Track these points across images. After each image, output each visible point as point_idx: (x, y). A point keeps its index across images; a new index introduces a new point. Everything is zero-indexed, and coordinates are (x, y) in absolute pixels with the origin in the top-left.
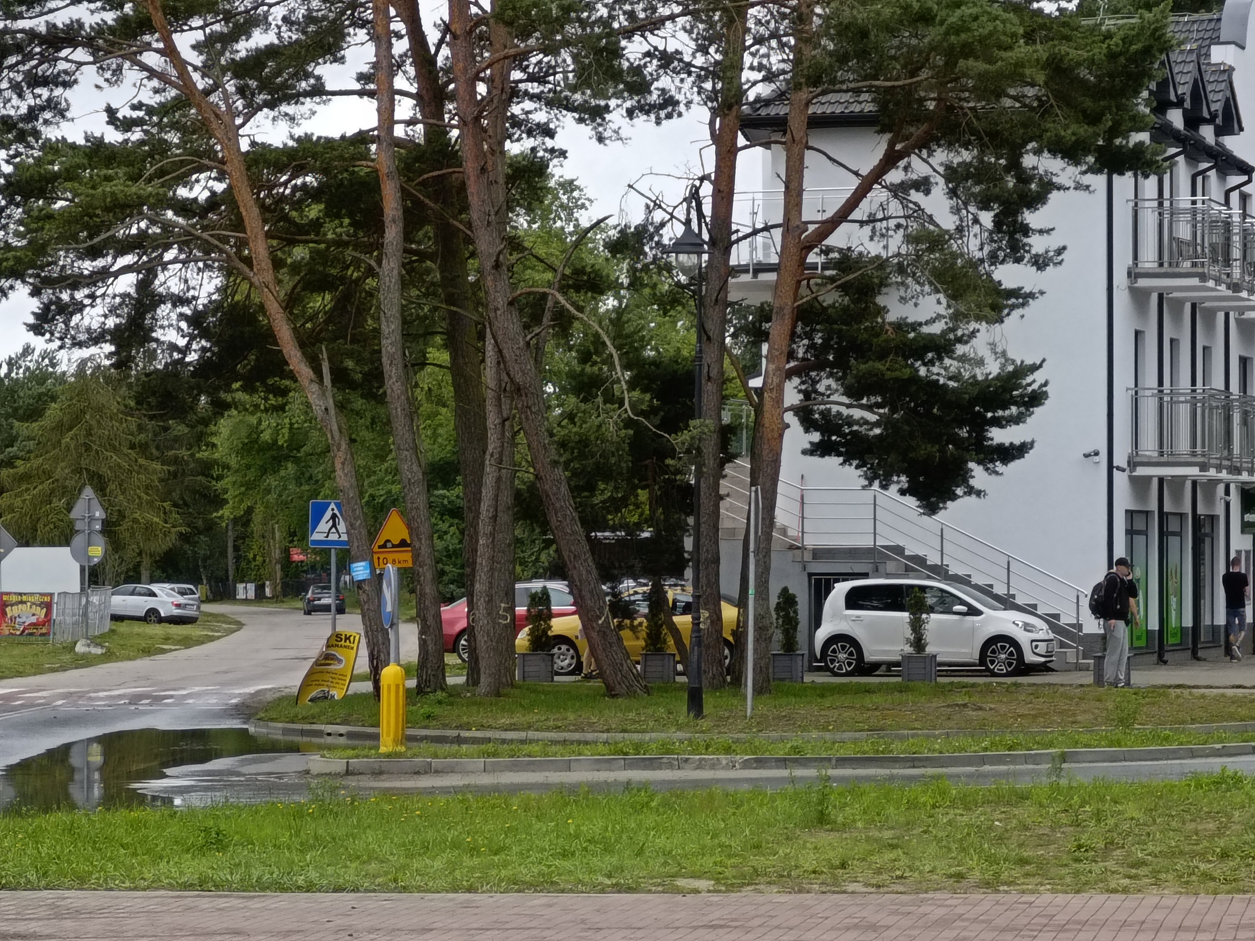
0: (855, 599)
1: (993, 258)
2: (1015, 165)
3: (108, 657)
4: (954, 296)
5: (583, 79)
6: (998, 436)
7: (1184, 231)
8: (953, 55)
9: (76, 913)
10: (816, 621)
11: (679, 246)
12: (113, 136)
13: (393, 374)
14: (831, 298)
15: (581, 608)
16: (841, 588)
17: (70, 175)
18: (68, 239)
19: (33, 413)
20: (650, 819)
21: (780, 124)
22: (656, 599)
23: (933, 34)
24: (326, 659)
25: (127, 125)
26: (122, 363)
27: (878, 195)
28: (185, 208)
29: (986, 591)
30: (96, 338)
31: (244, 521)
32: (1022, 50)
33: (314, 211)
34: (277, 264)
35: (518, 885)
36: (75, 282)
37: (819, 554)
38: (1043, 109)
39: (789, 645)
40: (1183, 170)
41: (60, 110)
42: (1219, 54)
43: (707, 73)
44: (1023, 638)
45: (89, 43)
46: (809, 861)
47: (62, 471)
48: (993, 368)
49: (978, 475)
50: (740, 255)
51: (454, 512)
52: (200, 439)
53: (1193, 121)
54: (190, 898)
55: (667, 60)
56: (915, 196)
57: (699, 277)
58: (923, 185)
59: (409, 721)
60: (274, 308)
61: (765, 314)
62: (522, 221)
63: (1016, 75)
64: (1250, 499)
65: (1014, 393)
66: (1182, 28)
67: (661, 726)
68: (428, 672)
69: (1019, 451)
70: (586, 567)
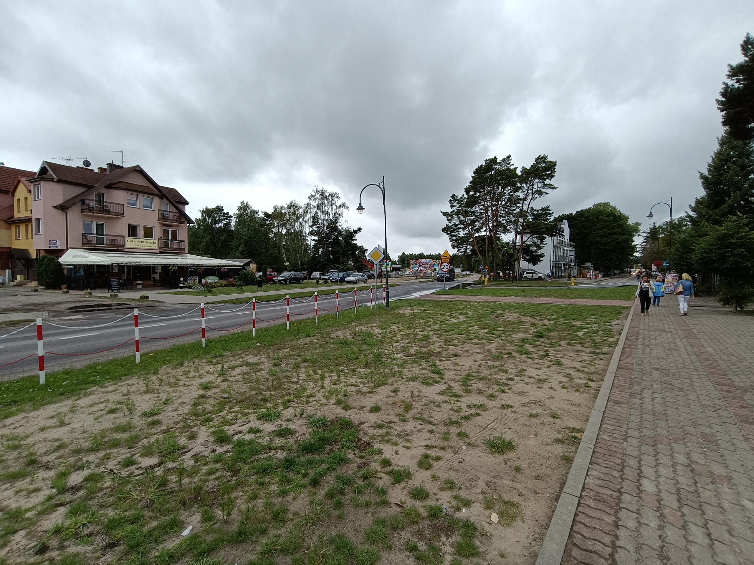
0: (527, 273)
1: (540, 244)
2: (542, 236)
3: (463, 277)
4: (536, 247)
6: (540, 259)
8: (537, 227)
10: (523, 275)
11: (512, 244)
12: (464, 236)
13: (487, 254)
14: (525, 248)
15: (502, 273)
16: (525, 272)
17: (460, 239)
18: (460, 244)
20: (508, 291)
21: (521, 233)
23: (535, 225)
24: (481, 277)
27: (530, 239)
29: (539, 272)
30: (462, 252)
31: (474, 266)
32: (544, 226)
33: (480, 241)
34: (477, 246)
35: (497, 296)
36: (461, 248)
37: (524, 269)
38: (545, 231)
39: (521, 277)
40: (558, 236)
42: (562, 226)
44: (542, 276)
45: (462, 228)
46: (522, 295)
48: (540, 253)
49: (538, 263)
51: (491, 266)
52: (471, 260)
54: (470, 296)
58: (534, 238)
59: (488, 283)
60: (477, 249)
62: (498, 242)
63: (543, 228)
64: (564, 264)
65: (542, 255)
66: (558, 223)
67: (509, 283)
68: (489, 279)
69: (542, 260)
70: (503, 270)
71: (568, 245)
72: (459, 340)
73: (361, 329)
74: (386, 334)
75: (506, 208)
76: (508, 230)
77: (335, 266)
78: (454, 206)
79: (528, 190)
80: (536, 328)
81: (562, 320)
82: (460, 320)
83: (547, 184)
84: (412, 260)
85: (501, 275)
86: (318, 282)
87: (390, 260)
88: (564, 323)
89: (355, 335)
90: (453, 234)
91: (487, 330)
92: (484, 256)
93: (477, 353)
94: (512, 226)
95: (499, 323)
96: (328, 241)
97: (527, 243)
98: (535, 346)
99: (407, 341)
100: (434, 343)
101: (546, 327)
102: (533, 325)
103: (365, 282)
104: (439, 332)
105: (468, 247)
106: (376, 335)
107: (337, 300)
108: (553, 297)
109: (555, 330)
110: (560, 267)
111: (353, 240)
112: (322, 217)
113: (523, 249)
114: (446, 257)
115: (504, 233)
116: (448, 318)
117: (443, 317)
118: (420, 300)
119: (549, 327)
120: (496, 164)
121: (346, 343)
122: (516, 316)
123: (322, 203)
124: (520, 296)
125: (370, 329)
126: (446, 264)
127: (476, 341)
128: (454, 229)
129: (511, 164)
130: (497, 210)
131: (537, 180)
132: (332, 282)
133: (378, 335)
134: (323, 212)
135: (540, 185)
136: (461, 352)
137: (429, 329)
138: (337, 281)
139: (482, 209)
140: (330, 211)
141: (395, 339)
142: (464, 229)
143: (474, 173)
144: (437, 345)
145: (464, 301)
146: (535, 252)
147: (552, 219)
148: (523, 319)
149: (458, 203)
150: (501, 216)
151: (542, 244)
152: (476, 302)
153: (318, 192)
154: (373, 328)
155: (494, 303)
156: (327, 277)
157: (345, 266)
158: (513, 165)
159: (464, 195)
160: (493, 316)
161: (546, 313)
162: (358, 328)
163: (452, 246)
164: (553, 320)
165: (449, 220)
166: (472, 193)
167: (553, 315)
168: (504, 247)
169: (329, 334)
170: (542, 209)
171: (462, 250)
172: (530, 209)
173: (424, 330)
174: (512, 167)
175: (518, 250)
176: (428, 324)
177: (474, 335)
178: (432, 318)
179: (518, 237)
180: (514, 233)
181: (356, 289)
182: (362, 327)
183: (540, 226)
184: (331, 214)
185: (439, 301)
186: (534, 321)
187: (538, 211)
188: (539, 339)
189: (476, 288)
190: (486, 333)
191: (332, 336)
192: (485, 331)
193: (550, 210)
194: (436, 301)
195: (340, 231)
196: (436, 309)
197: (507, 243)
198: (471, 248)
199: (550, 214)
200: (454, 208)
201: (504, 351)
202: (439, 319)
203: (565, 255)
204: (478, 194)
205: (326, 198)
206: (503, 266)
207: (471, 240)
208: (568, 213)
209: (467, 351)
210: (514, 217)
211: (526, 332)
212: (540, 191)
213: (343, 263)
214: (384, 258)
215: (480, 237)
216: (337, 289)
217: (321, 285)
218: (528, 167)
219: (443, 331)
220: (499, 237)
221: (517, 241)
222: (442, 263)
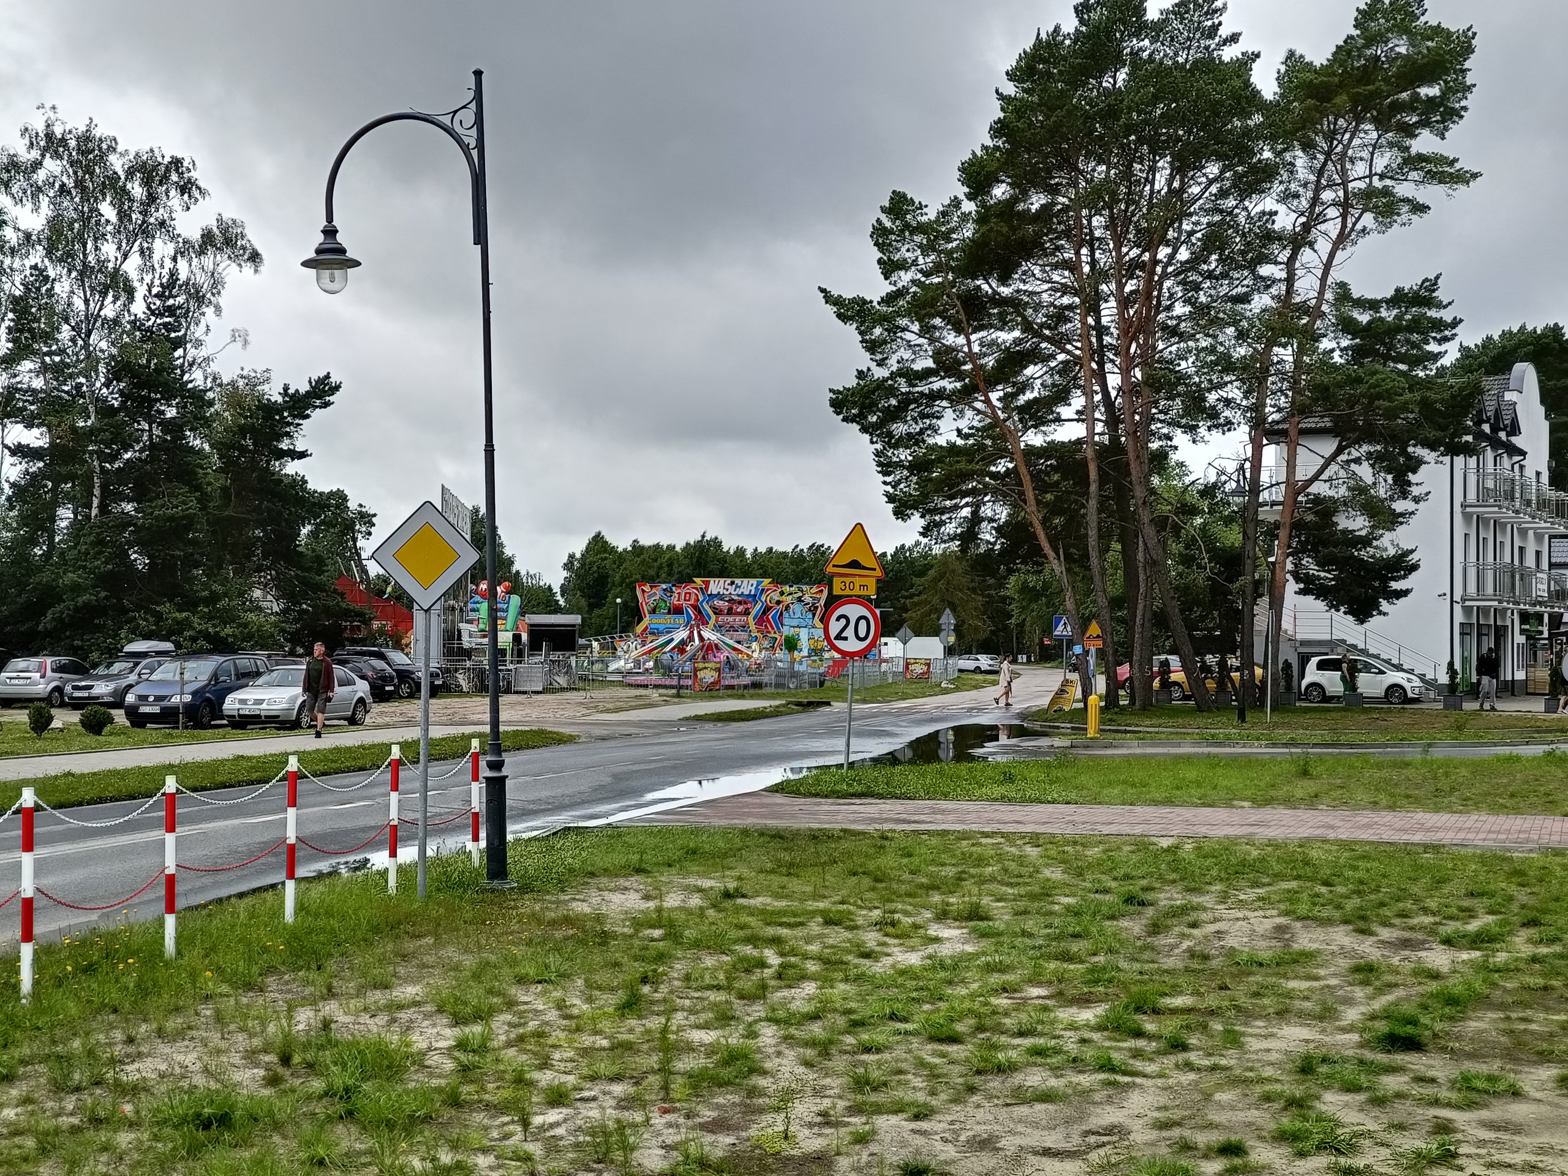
0: (1321, 666)
1: (1392, 498)
2: (1404, 452)
3: (957, 689)
4: (1371, 517)
5: (1187, 412)
6: (1395, 585)
7: (1490, 484)
8: (1373, 398)
9: (943, 812)
10: (1302, 675)
11: (1234, 493)
12: (960, 442)
13: (1094, 554)
14: (1310, 517)
15: (1185, 668)
16: (1315, 660)
17: (940, 460)
18: (938, 491)
19: (922, 573)
20: (1220, 771)
21: (1284, 433)
22: (1222, 664)
23: (1361, 389)
24: (1061, 691)
25: (966, 437)
26: (964, 549)
27: (1333, 468)
28: (995, 476)
29: (1388, 662)
30: (952, 538)
31: (1021, 625)
32: (1408, 396)
33: (1056, 477)
34: (1038, 502)
35: (1155, 803)
36: (943, 511)
37: (1303, 643)
38: (1418, 424)
39: (1289, 687)
40: (1490, 454)
41: (936, 430)
42: (1509, 396)
43: (1248, 409)
44: (1407, 686)
45: (948, 398)
46: (1299, 793)
47: (936, 600)
48: (1392, 552)
49: (1384, 605)
50: (1264, 496)
51: (1122, 621)
52: (1001, 586)
53: (1495, 429)
54: (997, 806)
55: (1228, 402)
56: (1353, 466)
57: (1244, 508)
58: (1357, 461)
59: (1102, 722)
60: (1037, 524)
61: (1277, 525)
62: (1156, 480)
63: (1405, 407)
64: (1525, 617)
65: (1403, 565)
66: (1489, 383)
67: (1225, 727)
68: (1111, 698)
69: (1405, 593)
70: (1187, 649)
71: (1542, 504)
72: (934, 1075)
73: (326, 1025)
74: (482, 1049)
75: (1197, 287)
76: (1213, 414)
77: (159, 617)
78: (903, 266)
79: (1318, 189)
80: (1380, 991)
81: (1522, 945)
82: (945, 951)
83: (1422, 158)
84: (653, 580)
85: (1178, 676)
86: (41, 723)
87: (516, 584)
88: (1534, 959)
89: (286, 1060)
90: (899, 429)
91: (1100, 1010)
92: (1077, 561)
93: (1047, 1152)
94: (1234, 392)
95: (1169, 963)
96: (114, 457)
97: (1320, 488)
98: (1379, 1102)
99: (618, 1089)
100: (787, 1097)
101: (1433, 986)
102: (1365, 972)
103: (352, 721)
104: (816, 1029)
105: (987, 511)
106: (419, 1060)
107: (170, 839)
108: (1469, 804)
109: (1483, 1002)
110: (1500, 633)
111: (281, 454)
112: (79, 303)
113: (1298, 526)
114: (854, 564)
115: (1192, 429)
116: (871, 939)
117: (838, 936)
118: (696, 831)
119: (1455, 985)
120: (1142, 28)
121: (224, 1120)
122: (1265, 922)
123: (85, 220)
124: (1289, 802)
125: (382, 1019)
126: (854, 611)
127: (1035, 1078)
128: (906, 401)
129: (1224, 32)
130: (1146, 294)
131: (1370, 133)
132: (138, 720)
133: (433, 1060)
134: (85, 272)
135: (1380, 164)
136: (950, 1152)
137: (758, 1010)
138: (168, 717)
139: (1065, 290)
140: (132, 266)
141: (545, 1078)
142: (961, 398)
143: (1011, 76)
144: (804, 1109)
145: (964, 836)
146: (1366, 542)
147: (1451, 354)
148: (1306, 939)
149: (925, 250)
150: (1173, 332)
151: (1404, 495)
152: (1034, 839)
153: (53, 144)
154: (404, 1016)
155: (1142, 845)
156: (102, 689)
157: (227, 617)
158: (1234, 38)
159: (956, 203)
160: (1133, 926)
161: (1432, 904)
162: (305, 1018)
163: (891, 498)
164: (1478, 940)
165: (872, 347)
166: (1000, 191)
167: (1470, 914)
168: (1193, 511)
169: (113, 1062)
170: (1399, 298)
171: (950, 528)
172: (1329, 295)
173: (724, 1018)
174: (1229, 54)
175: (1272, 531)
176: (747, 983)
177: (1028, 1042)
178: (776, 941)
179: (1271, 454)
180: (1242, 432)
181: (293, 764)
182: (331, 1008)
183: (1389, 395)
184: (141, 291)
185: (815, 837)
186: (1369, 949)
187: (1373, 305)
188: (1400, 1058)
189: (1036, 752)
190: (1100, 1028)
191: (132, 1072)
192: (1088, 1015)
193: (1440, 306)
194: (796, 834)
195: (198, 397)
196: (795, 885)
197: (1209, 491)
198: (1003, 513)
199: (1443, 329)
200: (905, 278)
201: (1201, 1139)
202: (814, 948)
203: (1530, 561)
204: (1037, 201)
205: (114, 186)
206: (1191, 626)
207: (1002, 466)
208: (1537, 323)
209: (985, 1144)
210: (1241, 336)
211: (1326, 1014)
212: (1386, 192)
213: (214, 598)
214: (476, 573)
215: (1052, 449)
216: (170, 769)
217: (65, 743)
218: (1319, 55)
219: (841, 1021)
220: (1161, 457)
221: (1265, 478)
222: (834, 601)
